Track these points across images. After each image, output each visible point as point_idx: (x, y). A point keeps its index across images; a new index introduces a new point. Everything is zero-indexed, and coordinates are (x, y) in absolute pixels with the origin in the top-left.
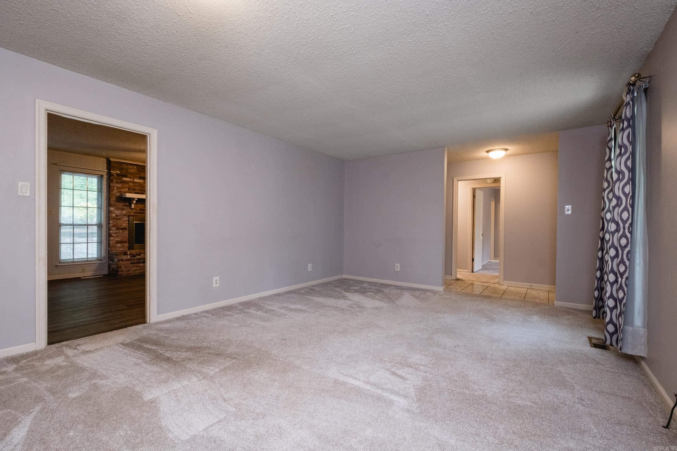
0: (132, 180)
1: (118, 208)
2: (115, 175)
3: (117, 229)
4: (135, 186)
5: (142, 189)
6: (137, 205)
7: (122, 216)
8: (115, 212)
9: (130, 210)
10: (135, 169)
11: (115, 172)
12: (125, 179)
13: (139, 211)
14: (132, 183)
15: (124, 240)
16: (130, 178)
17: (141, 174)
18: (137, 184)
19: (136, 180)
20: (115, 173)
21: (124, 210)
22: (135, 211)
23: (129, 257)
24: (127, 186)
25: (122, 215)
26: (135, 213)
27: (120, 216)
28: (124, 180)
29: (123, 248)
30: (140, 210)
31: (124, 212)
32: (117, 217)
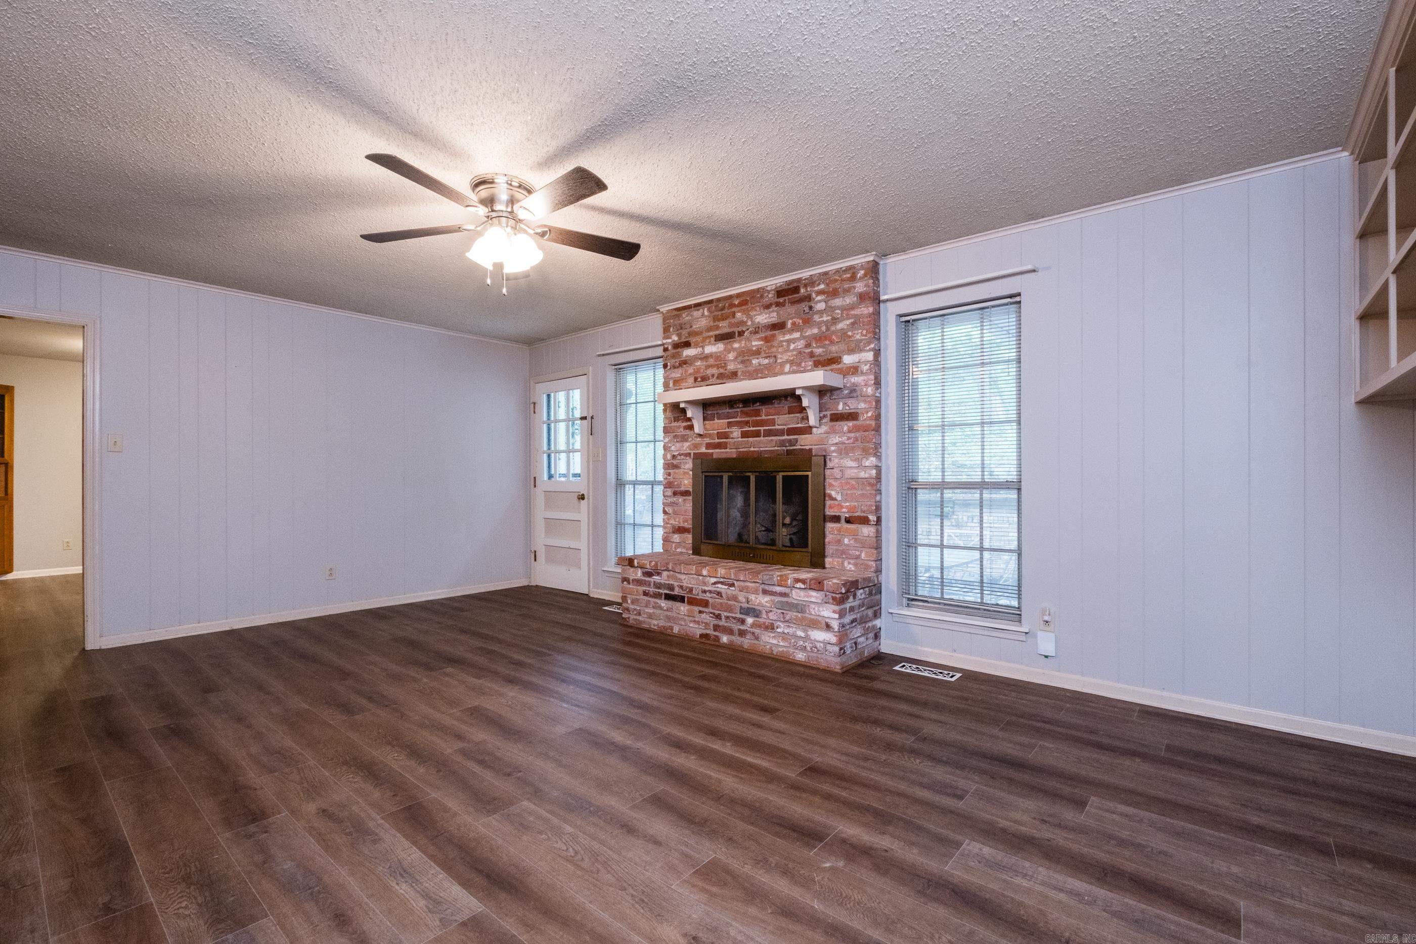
0: (700, 350)
1: (675, 436)
2: (670, 347)
3: (675, 494)
4: (708, 367)
5: (722, 371)
6: (712, 422)
7: (682, 457)
8: (670, 447)
9: (698, 439)
10: (706, 316)
11: (670, 341)
12: (688, 352)
13: (717, 441)
14: (701, 359)
15: (686, 525)
16: (696, 346)
17: (717, 328)
18: (711, 361)
19: (710, 349)
20: (669, 343)
21: (686, 441)
22: (707, 440)
23: (639, 573)
24: (691, 370)
25: (682, 454)
26: (708, 446)
27: (679, 457)
28: (686, 356)
29: (684, 547)
30: (721, 435)
31: (686, 444)
32: (675, 462)
